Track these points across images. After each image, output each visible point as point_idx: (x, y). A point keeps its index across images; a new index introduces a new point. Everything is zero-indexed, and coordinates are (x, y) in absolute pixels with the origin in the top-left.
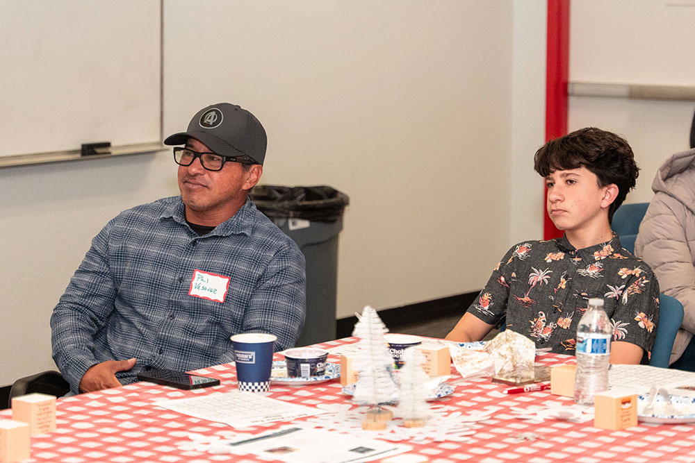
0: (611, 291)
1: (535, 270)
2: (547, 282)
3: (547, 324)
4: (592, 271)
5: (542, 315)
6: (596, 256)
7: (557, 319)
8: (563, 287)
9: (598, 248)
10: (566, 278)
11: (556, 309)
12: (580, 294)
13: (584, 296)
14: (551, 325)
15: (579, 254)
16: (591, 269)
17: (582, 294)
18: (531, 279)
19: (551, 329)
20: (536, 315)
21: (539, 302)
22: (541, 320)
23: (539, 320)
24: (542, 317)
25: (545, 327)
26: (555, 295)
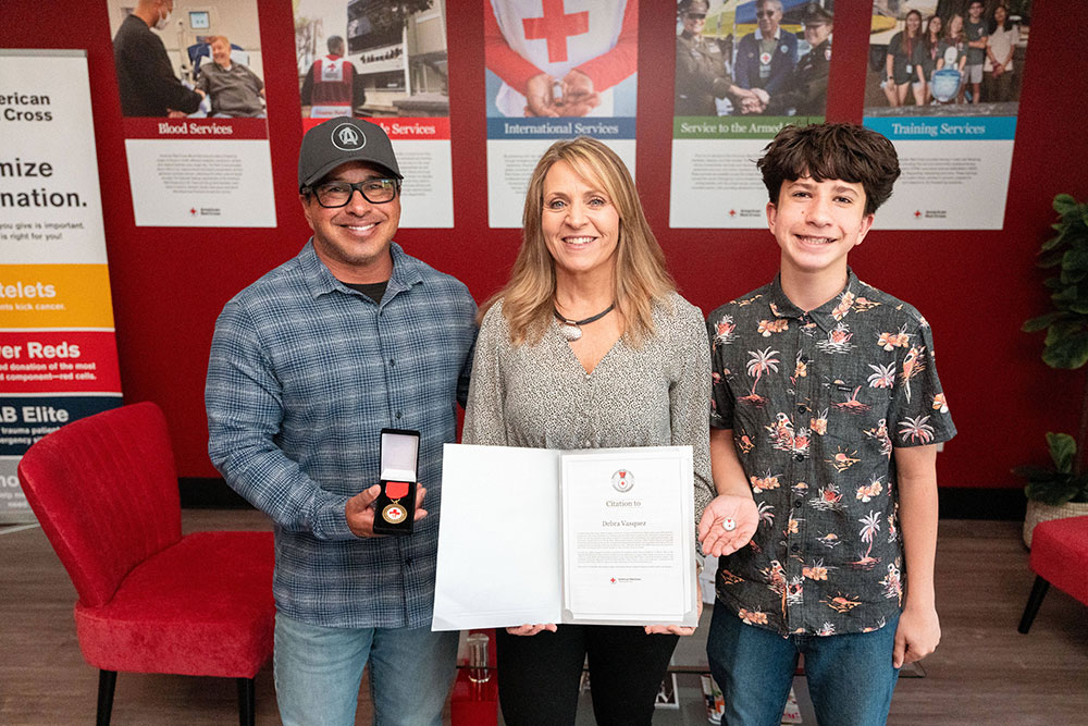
0: (875, 372)
1: (754, 354)
2: (776, 370)
3: (797, 431)
4: (838, 342)
5: (782, 417)
6: (836, 315)
7: (809, 422)
8: (803, 374)
9: (836, 302)
10: (804, 359)
11: (802, 408)
12: (832, 384)
13: (839, 385)
14: (803, 433)
15: (810, 318)
16: (837, 340)
17: (836, 382)
18: (752, 369)
19: (806, 439)
20: (772, 417)
21: (773, 400)
22: (785, 425)
23: (780, 424)
24: (784, 421)
25: (796, 436)
26: (794, 388)
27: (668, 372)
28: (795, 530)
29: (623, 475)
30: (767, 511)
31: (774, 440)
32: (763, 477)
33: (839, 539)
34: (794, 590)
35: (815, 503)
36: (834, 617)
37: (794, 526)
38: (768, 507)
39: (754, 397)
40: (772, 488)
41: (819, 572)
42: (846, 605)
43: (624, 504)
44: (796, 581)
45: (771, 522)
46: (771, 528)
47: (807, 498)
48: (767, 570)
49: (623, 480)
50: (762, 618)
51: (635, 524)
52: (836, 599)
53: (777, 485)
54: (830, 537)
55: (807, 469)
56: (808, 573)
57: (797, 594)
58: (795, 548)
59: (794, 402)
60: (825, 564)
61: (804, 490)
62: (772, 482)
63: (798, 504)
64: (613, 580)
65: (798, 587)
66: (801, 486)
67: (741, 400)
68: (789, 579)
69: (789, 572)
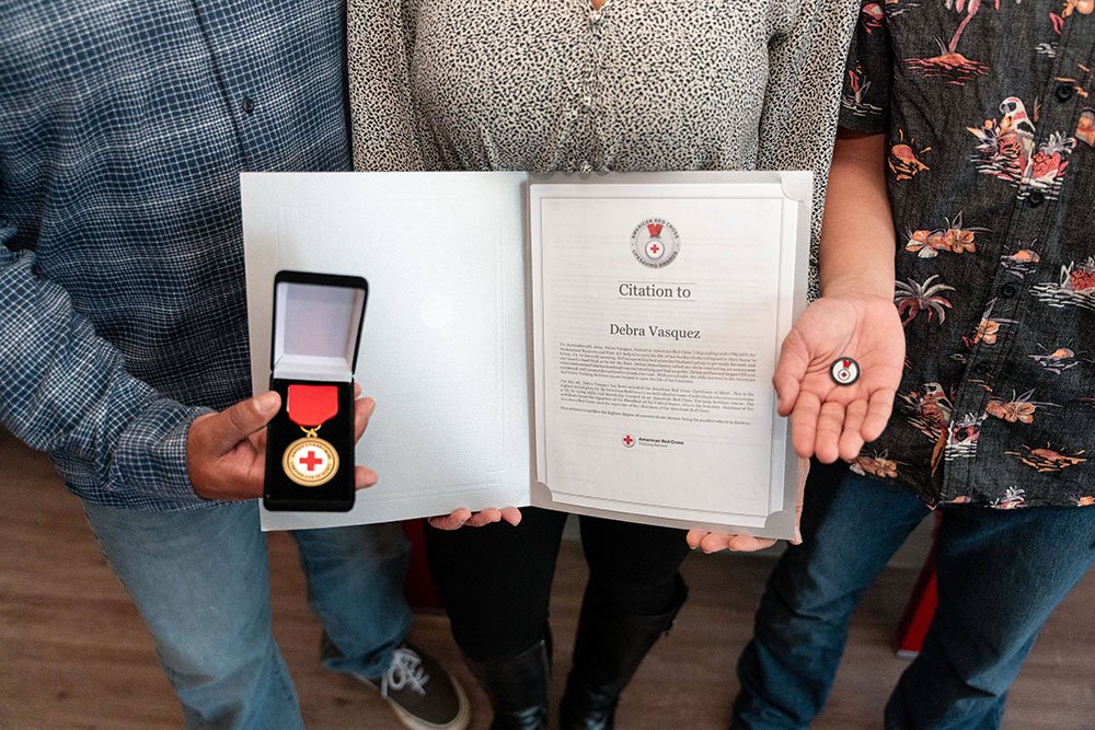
3: (1040, 139)
5: (1012, 107)
7: (1074, 123)
8: (1084, 10)
11: (1069, 88)
14: (1053, 146)
19: (1057, 160)
20: (989, 106)
21: (999, 68)
22: (1014, 126)
23: (1005, 123)
24: (1015, 114)
25: (1036, 151)
26: (1054, 39)
27: (775, 12)
28: (990, 338)
29: (655, 230)
30: (939, 293)
31: (986, 157)
32: (943, 228)
33: (1077, 358)
34: (962, 435)
35: (1047, 292)
36: (1025, 479)
37: (989, 330)
38: (942, 286)
39: (951, 58)
40: (959, 250)
41: (1022, 410)
42: (1056, 462)
43: (655, 293)
44: (969, 421)
45: (943, 317)
46: (939, 328)
47: (1031, 281)
48: (914, 395)
49: (655, 242)
50: (886, 468)
51: (677, 335)
52: (1039, 452)
53: (970, 247)
54: (1060, 354)
55: (1048, 222)
56: (998, 410)
57: (967, 442)
58: (982, 369)
59: (1048, 73)
60: (1036, 398)
61: (1029, 265)
62: (959, 238)
63: (1009, 291)
64: (628, 440)
65: (971, 431)
66: (1023, 256)
67: (915, 65)
68: (957, 417)
69: (958, 406)
